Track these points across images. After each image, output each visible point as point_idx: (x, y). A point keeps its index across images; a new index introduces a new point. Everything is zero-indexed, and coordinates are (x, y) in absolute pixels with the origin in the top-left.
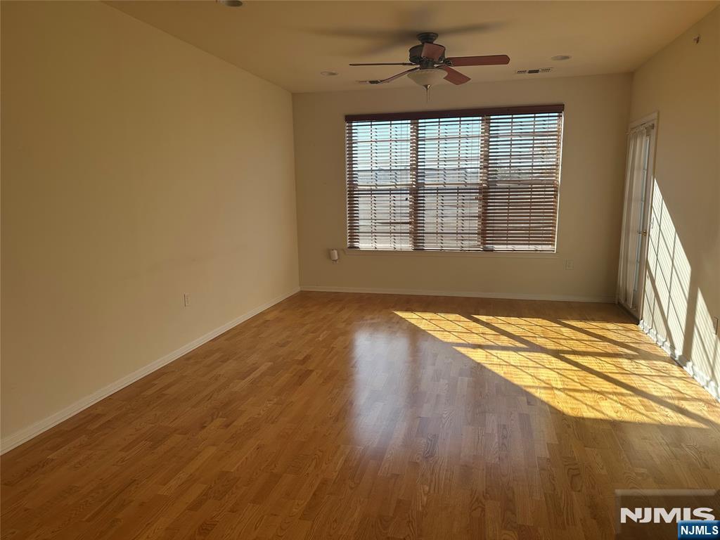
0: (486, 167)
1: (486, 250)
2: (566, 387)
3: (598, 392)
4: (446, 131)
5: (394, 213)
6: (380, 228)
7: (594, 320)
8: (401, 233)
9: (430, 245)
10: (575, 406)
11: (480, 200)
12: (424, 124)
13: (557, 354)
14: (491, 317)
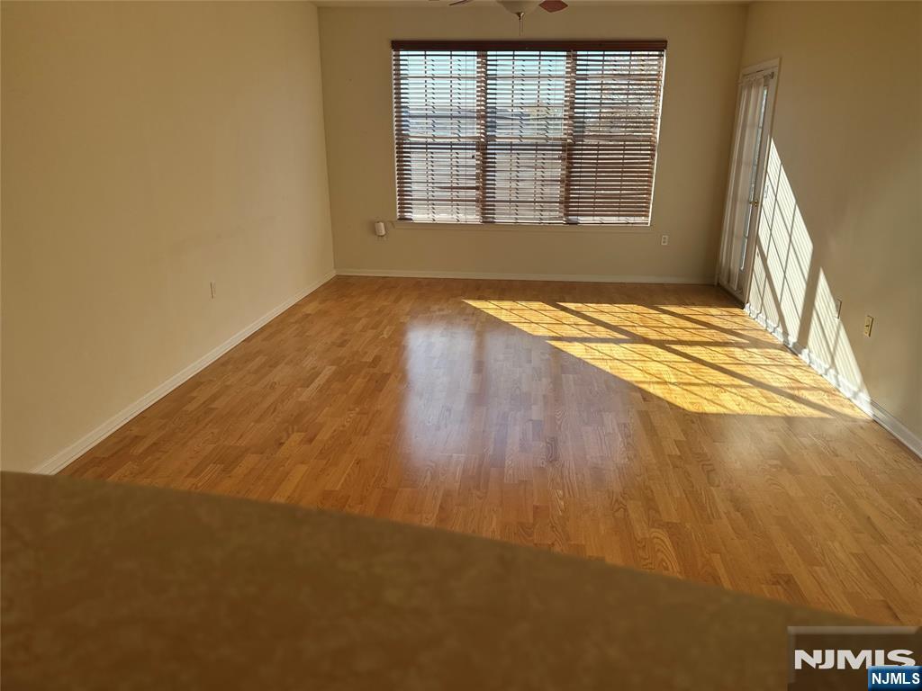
0: (571, 117)
1: (569, 223)
2: (681, 381)
3: (716, 386)
4: (524, 68)
5: (458, 175)
6: (438, 194)
7: (694, 304)
8: (466, 201)
9: (503, 217)
10: (694, 401)
11: (563, 159)
12: (494, 58)
13: (661, 344)
14: (580, 305)
